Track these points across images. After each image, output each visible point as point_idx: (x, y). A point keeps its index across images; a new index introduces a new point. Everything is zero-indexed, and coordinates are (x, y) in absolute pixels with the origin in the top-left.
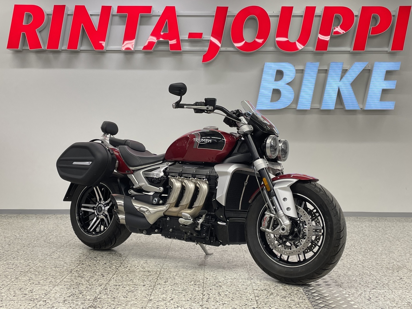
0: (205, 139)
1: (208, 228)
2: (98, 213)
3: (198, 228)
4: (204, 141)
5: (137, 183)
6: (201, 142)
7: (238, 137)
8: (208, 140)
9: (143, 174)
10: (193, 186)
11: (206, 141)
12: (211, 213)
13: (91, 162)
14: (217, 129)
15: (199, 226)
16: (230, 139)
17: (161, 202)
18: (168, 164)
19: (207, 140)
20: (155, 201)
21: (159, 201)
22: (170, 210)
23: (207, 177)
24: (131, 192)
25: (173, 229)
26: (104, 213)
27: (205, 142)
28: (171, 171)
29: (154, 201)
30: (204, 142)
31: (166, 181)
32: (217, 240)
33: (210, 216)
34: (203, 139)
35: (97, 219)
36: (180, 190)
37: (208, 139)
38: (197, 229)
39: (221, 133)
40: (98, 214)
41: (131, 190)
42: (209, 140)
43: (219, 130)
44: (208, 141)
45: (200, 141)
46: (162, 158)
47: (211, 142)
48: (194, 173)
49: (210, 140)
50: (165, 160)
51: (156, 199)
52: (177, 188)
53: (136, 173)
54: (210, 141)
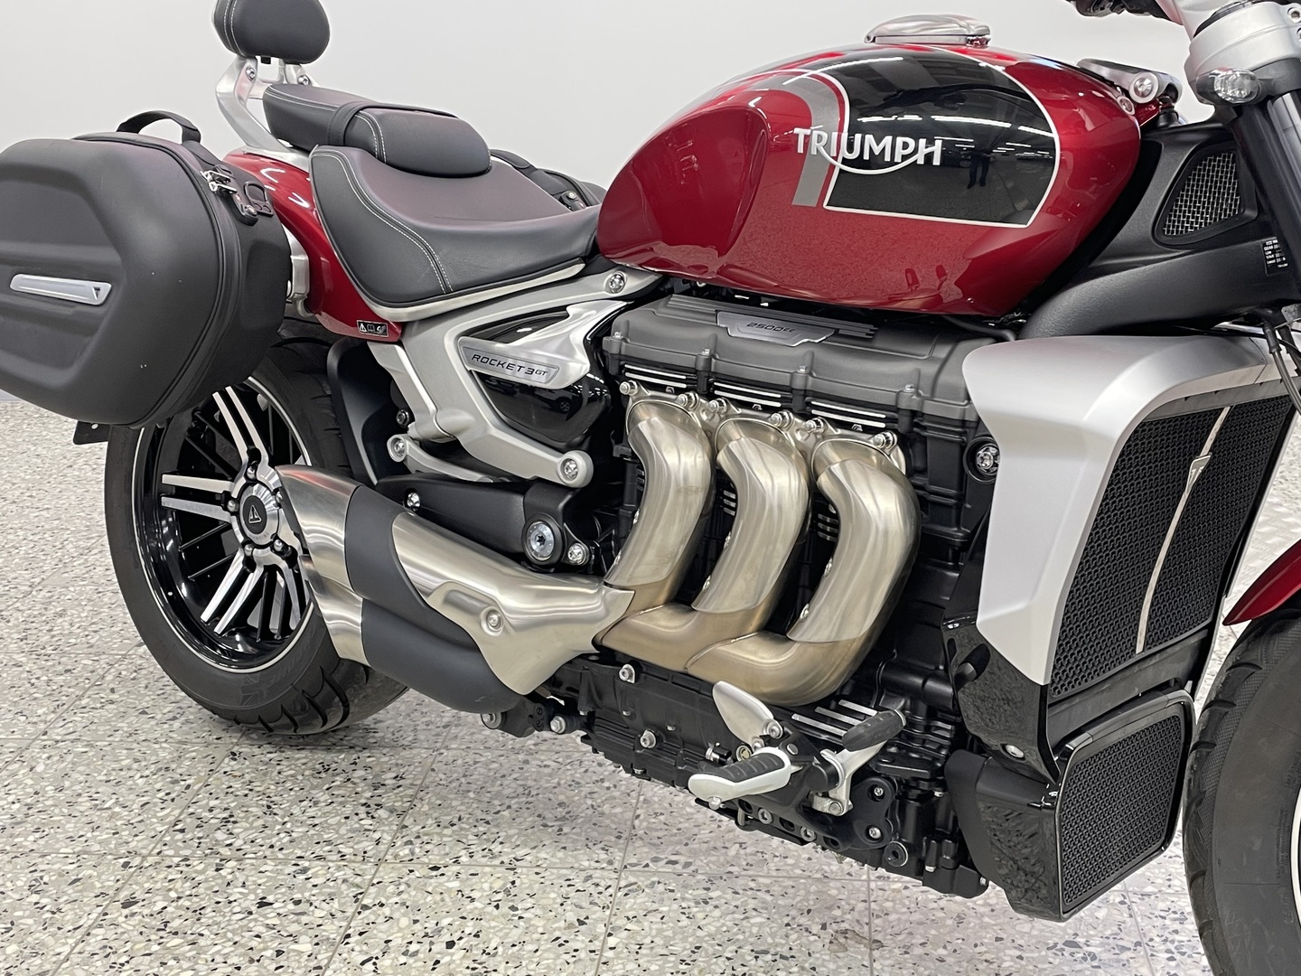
0: (888, 140)
1: (904, 788)
2: (248, 533)
3: (836, 800)
4: (877, 151)
5: (431, 407)
6: (859, 162)
7: (1153, 102)
8: (911, 142)
9: (461, 349)
10: (795, 483)
11: (899, 152)
12: (930, 684)
13: (106, 287)
14: (980, 40)
15: (842, 791)
16: (1089, 126)
17: (578, 553)
18: (620, 288)
19: (905, 146)
20: (542, 540)
21: (564, 545)
22: (637, 621)
23: (895, 420)
24: (402, 452)
25: (661, 734)
26: (276, 537)
27: (892, 163)
28: (637, 348)
29: (536, 546)
30: (876, 161)
31: (606, 409)
32: (963, 857)
33: (923, 707)
34: (870, 138)
35: (250, 564)
36: (697, 502)
37: (915, 132)
38: (822, 805)
39: (1008, 69)
40: (248, 541)
41: (398, 440)
42: (922, 142)
43: (993, 45)
44: (915, 151)
45: (850, 148)
46: (581, 244)
47: (937, 161)
48: (798, 384)
49: (931, 142)
50: (600, 259)
51: (547, 532)
52: (678, 491)
53: (416, 340)
54: (929, 157)
